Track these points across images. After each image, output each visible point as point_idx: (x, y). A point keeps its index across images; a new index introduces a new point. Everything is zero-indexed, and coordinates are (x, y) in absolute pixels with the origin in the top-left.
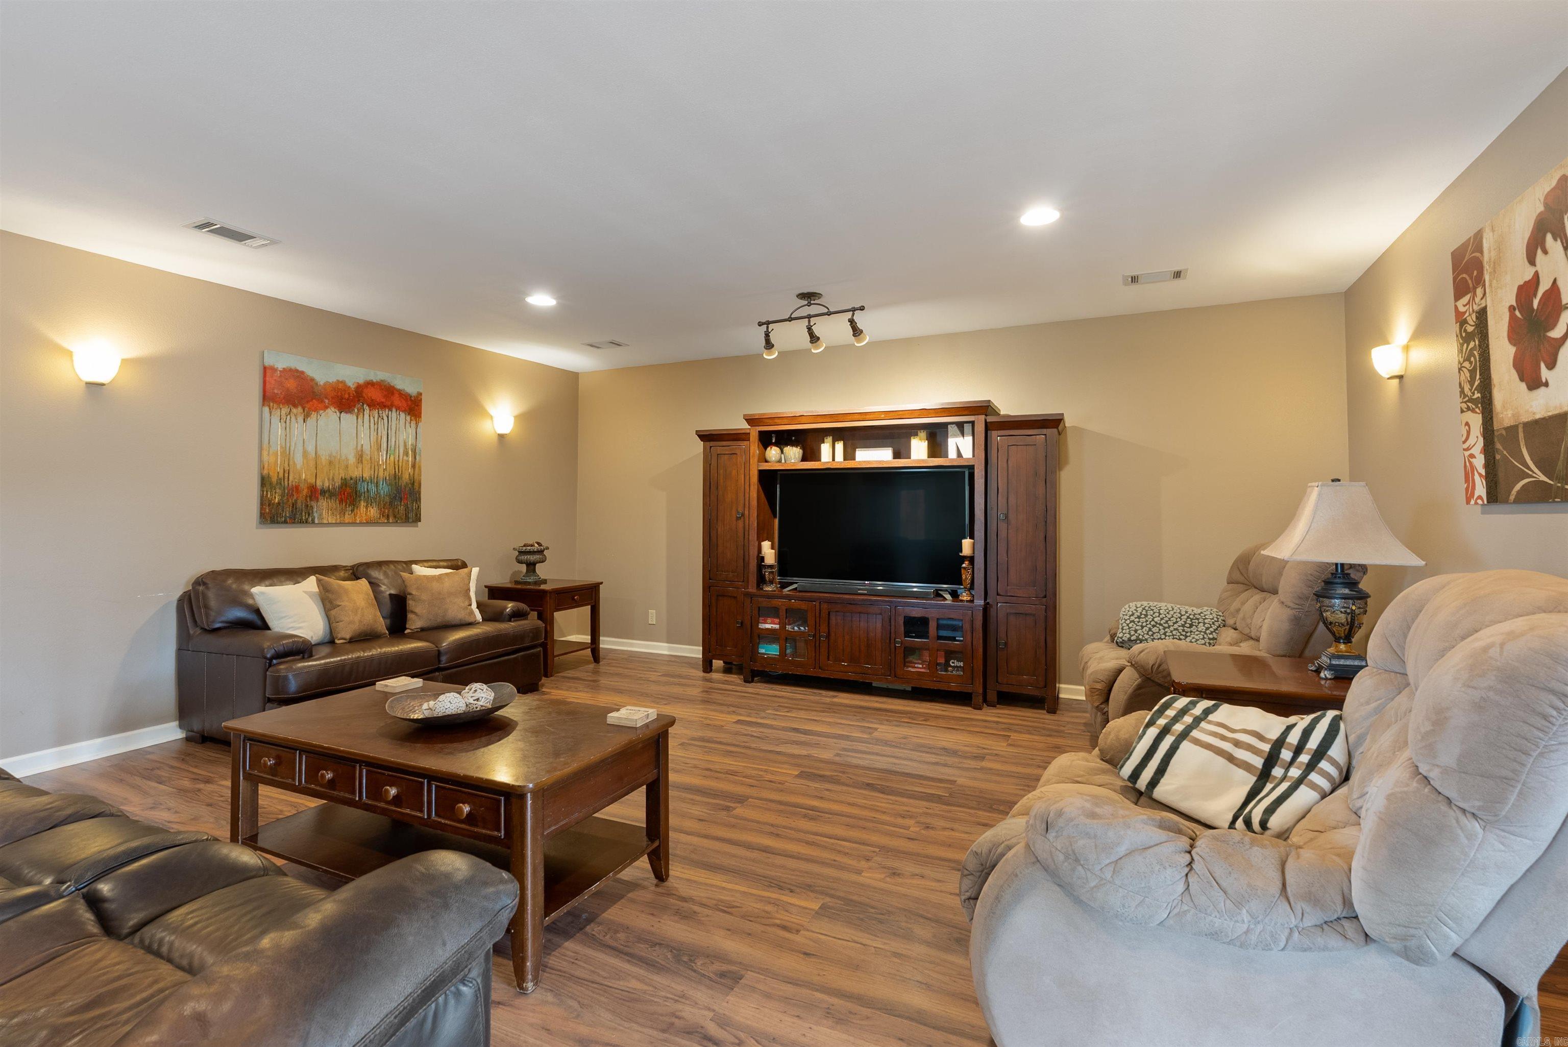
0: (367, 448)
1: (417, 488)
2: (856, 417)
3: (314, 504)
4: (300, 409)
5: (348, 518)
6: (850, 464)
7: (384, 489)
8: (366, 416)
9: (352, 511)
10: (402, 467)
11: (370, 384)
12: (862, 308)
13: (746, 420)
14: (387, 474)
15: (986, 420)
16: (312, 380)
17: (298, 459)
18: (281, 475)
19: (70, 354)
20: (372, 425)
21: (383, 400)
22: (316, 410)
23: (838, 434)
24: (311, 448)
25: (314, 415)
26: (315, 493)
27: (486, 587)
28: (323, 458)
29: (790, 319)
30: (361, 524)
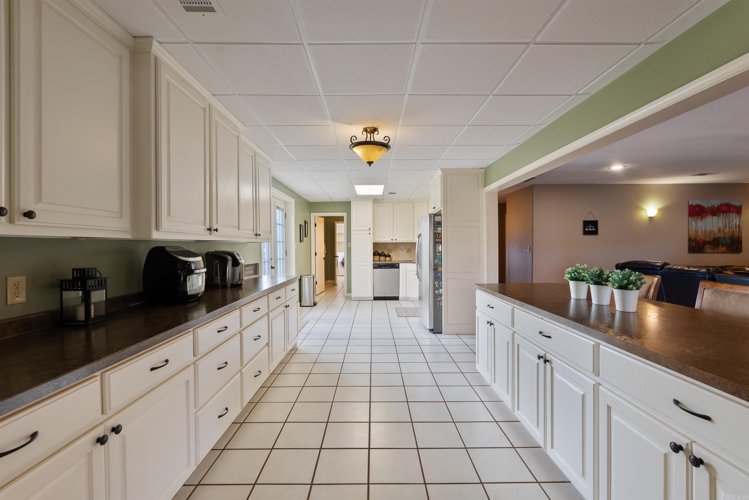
0: (722, 227)
1: (740, 240)
3: (705, 246)
4: (700, 217)
5: (715, 251)
7: (728, 241)
8: (721, 216)
9: (717, 248)
10: (734, 233)
11: (722, 205)
14: (729, 235)
16: (704, 207)
17: (700, 232)
18: (695, 238)
19: (646, 210)
20: (723, 219)
21: (727, 210)
22: (705, 216)
24: (703, 229)
25: (704, 218)
26: (705, 243)
28: (707, 231)
30: (720, 253)
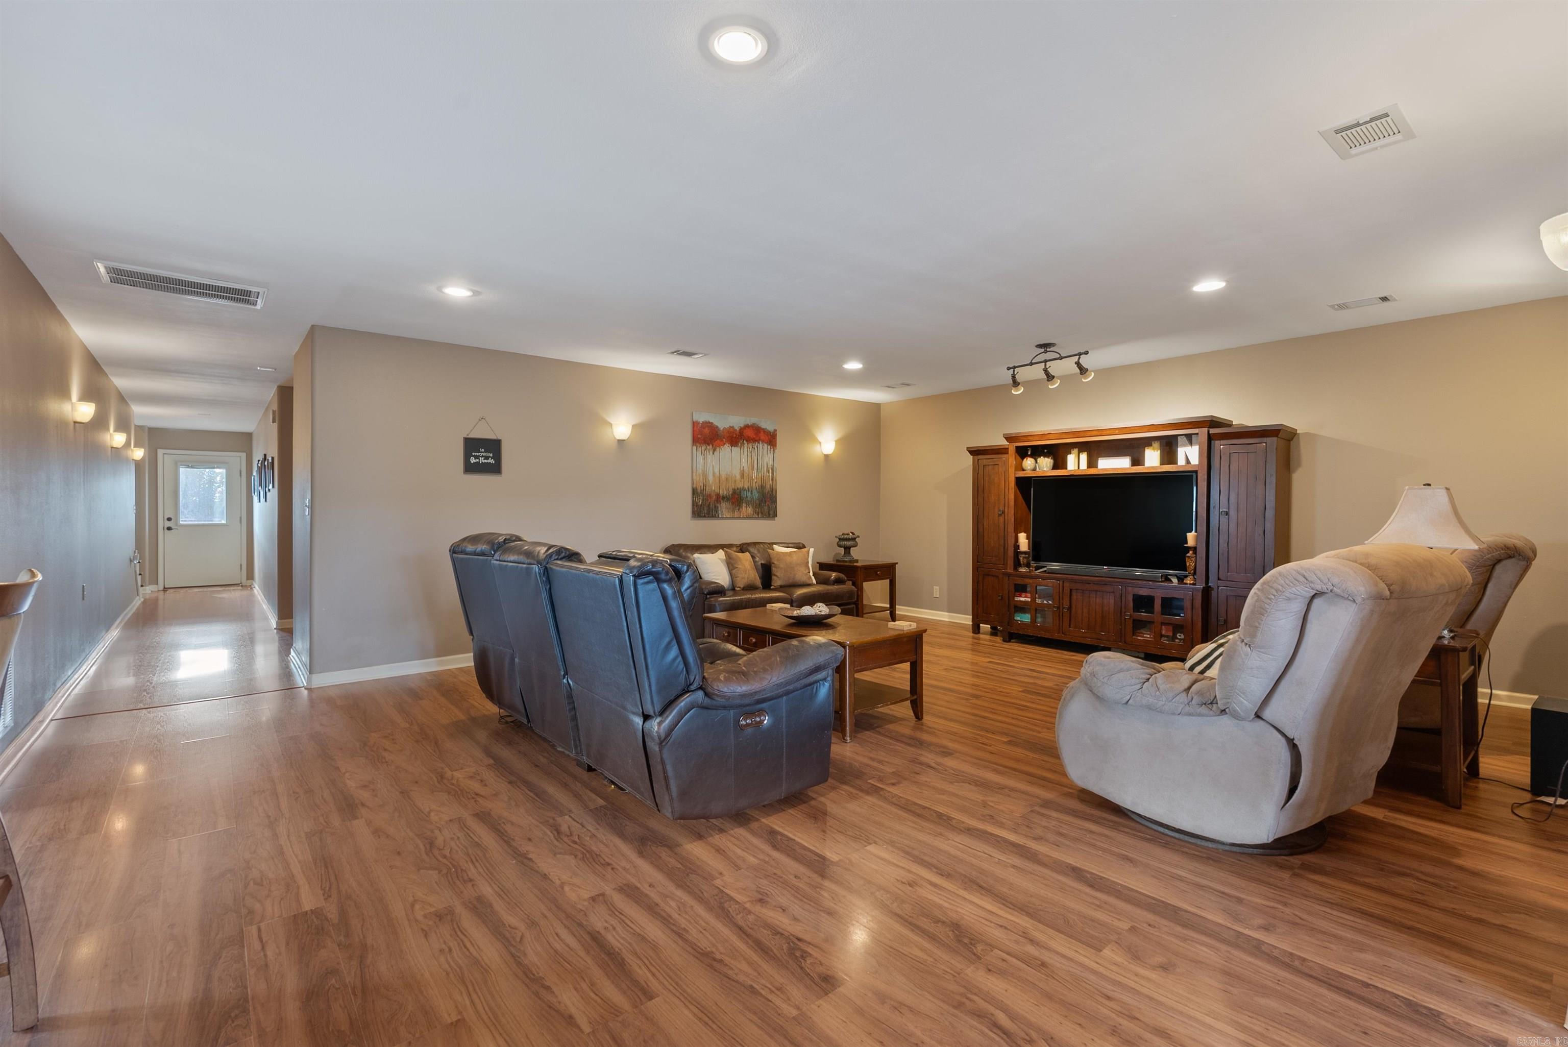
0: (746, 468)
1: (774, 494)
2: (1095, 433)
3: (718, 505)
4: (711, 446)
5: (736, 514)
6: (1093, 471)
7: (756, 495)
8: (746, 448)
9: (739, 510)
10: (765, 480)
11: (747, 426)
12: (1086, 353)
13: (1005, 438)
14: (757, 486)
15: (1208, 432)
16: (717, 427)
17: (711, 478)
18: (702, 488)
19: (611, 425)
20: (749, 453)
21: (754, 437)
22: (719, 446)
23: (1083, 447)
24: (716, 471)
25: (718, 449)
26: (719, 498)
27: (818, 563)
28: (723, 478)
29: (1031, 364)
30: (743, 518)
